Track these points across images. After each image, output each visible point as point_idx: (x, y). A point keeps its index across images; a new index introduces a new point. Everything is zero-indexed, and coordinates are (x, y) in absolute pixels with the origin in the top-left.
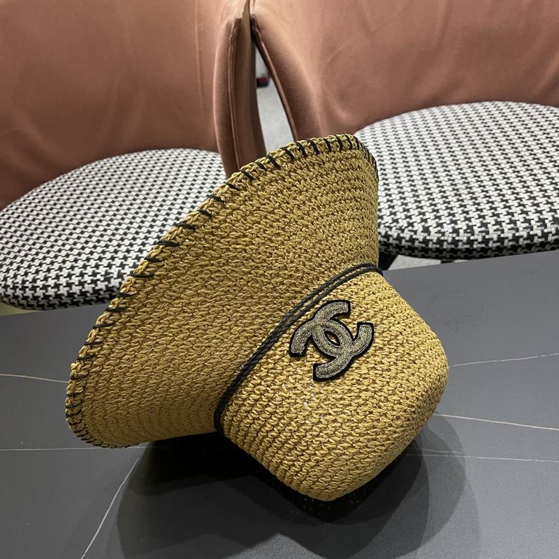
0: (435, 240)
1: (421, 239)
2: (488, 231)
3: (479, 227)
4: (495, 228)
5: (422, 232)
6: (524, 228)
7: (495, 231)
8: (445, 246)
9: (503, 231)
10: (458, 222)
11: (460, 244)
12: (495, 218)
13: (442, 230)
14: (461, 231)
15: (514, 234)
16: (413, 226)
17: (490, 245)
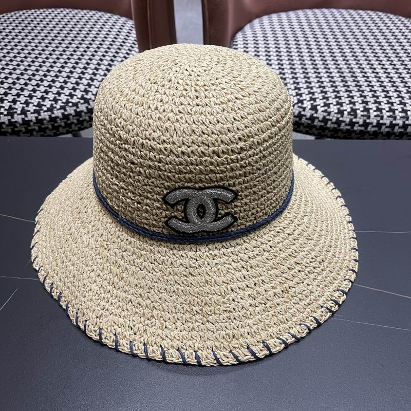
0: (321, 118)
1: (308, 115)
2: (370, 116)
3: (362, 111)
4: (375, 113)
5: (310, 109)
6: (401, 117)
7: (375, 116)
8: (329, 124)
9: (382, 118)
10: (344, 104)
11: (343, 124)
12: (377, 105)
13: (329, 110)
14: (346, 113)
15: (391, 122)
16: (303, 104)
17: (369, 128)
